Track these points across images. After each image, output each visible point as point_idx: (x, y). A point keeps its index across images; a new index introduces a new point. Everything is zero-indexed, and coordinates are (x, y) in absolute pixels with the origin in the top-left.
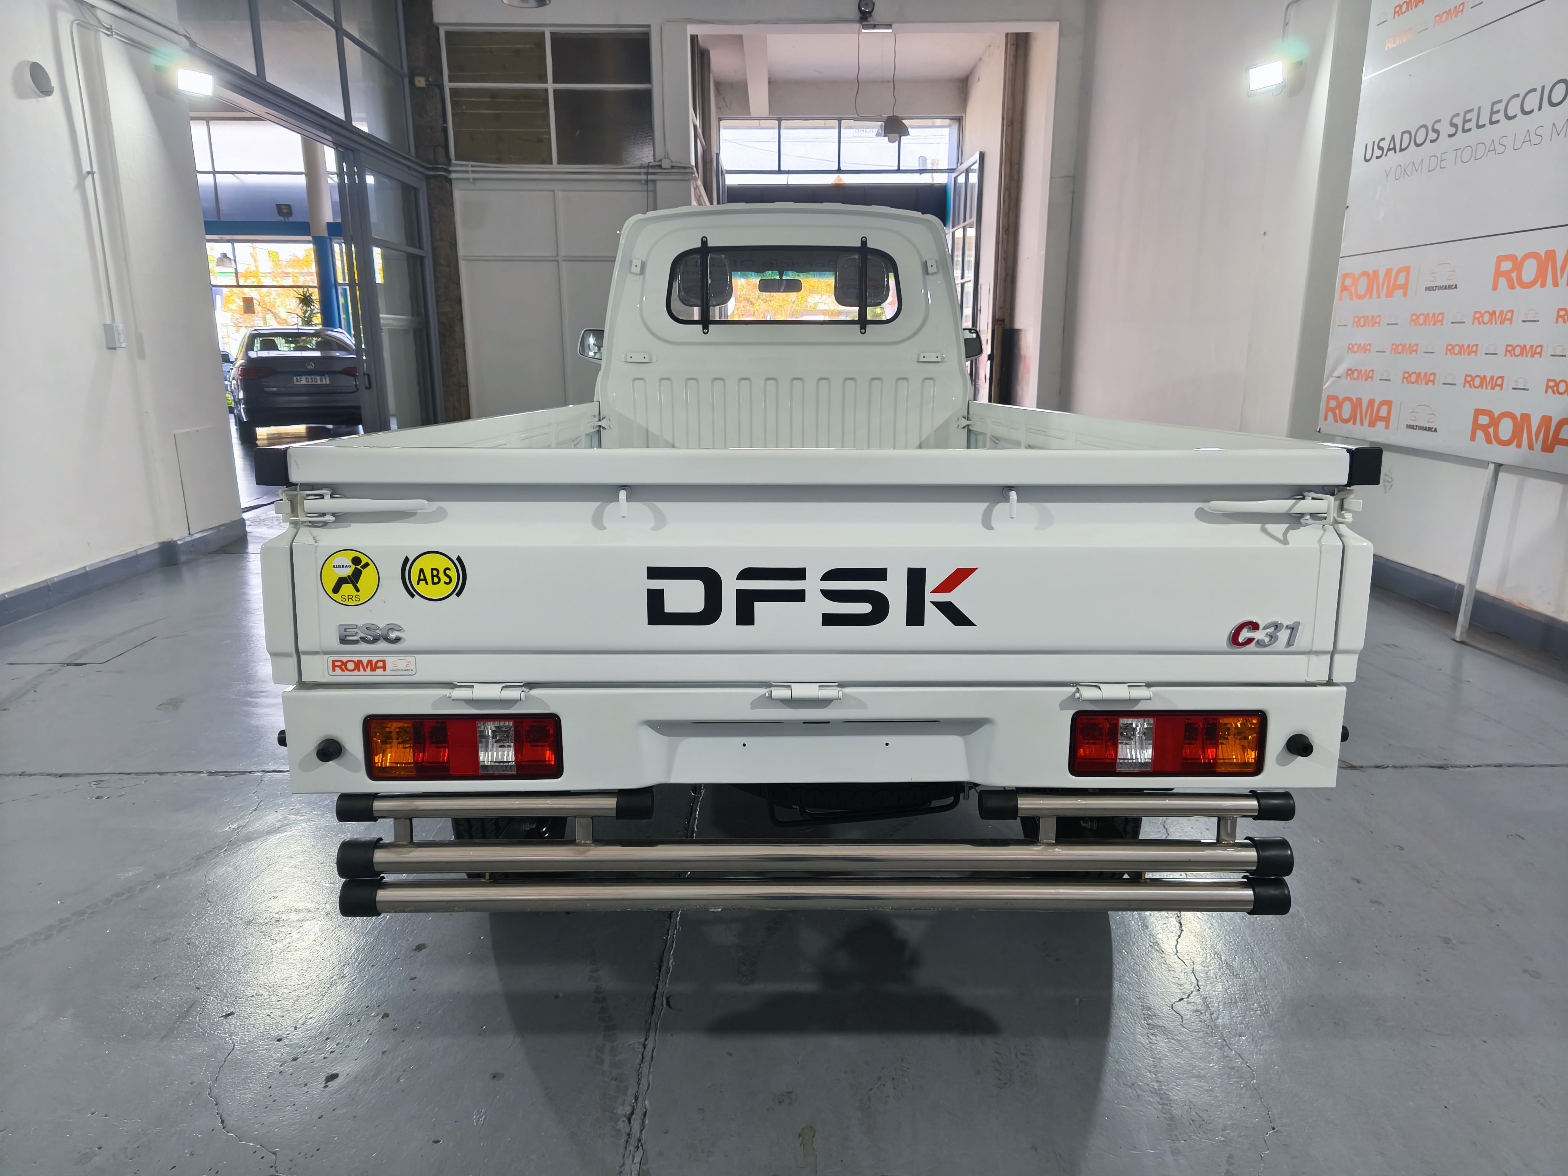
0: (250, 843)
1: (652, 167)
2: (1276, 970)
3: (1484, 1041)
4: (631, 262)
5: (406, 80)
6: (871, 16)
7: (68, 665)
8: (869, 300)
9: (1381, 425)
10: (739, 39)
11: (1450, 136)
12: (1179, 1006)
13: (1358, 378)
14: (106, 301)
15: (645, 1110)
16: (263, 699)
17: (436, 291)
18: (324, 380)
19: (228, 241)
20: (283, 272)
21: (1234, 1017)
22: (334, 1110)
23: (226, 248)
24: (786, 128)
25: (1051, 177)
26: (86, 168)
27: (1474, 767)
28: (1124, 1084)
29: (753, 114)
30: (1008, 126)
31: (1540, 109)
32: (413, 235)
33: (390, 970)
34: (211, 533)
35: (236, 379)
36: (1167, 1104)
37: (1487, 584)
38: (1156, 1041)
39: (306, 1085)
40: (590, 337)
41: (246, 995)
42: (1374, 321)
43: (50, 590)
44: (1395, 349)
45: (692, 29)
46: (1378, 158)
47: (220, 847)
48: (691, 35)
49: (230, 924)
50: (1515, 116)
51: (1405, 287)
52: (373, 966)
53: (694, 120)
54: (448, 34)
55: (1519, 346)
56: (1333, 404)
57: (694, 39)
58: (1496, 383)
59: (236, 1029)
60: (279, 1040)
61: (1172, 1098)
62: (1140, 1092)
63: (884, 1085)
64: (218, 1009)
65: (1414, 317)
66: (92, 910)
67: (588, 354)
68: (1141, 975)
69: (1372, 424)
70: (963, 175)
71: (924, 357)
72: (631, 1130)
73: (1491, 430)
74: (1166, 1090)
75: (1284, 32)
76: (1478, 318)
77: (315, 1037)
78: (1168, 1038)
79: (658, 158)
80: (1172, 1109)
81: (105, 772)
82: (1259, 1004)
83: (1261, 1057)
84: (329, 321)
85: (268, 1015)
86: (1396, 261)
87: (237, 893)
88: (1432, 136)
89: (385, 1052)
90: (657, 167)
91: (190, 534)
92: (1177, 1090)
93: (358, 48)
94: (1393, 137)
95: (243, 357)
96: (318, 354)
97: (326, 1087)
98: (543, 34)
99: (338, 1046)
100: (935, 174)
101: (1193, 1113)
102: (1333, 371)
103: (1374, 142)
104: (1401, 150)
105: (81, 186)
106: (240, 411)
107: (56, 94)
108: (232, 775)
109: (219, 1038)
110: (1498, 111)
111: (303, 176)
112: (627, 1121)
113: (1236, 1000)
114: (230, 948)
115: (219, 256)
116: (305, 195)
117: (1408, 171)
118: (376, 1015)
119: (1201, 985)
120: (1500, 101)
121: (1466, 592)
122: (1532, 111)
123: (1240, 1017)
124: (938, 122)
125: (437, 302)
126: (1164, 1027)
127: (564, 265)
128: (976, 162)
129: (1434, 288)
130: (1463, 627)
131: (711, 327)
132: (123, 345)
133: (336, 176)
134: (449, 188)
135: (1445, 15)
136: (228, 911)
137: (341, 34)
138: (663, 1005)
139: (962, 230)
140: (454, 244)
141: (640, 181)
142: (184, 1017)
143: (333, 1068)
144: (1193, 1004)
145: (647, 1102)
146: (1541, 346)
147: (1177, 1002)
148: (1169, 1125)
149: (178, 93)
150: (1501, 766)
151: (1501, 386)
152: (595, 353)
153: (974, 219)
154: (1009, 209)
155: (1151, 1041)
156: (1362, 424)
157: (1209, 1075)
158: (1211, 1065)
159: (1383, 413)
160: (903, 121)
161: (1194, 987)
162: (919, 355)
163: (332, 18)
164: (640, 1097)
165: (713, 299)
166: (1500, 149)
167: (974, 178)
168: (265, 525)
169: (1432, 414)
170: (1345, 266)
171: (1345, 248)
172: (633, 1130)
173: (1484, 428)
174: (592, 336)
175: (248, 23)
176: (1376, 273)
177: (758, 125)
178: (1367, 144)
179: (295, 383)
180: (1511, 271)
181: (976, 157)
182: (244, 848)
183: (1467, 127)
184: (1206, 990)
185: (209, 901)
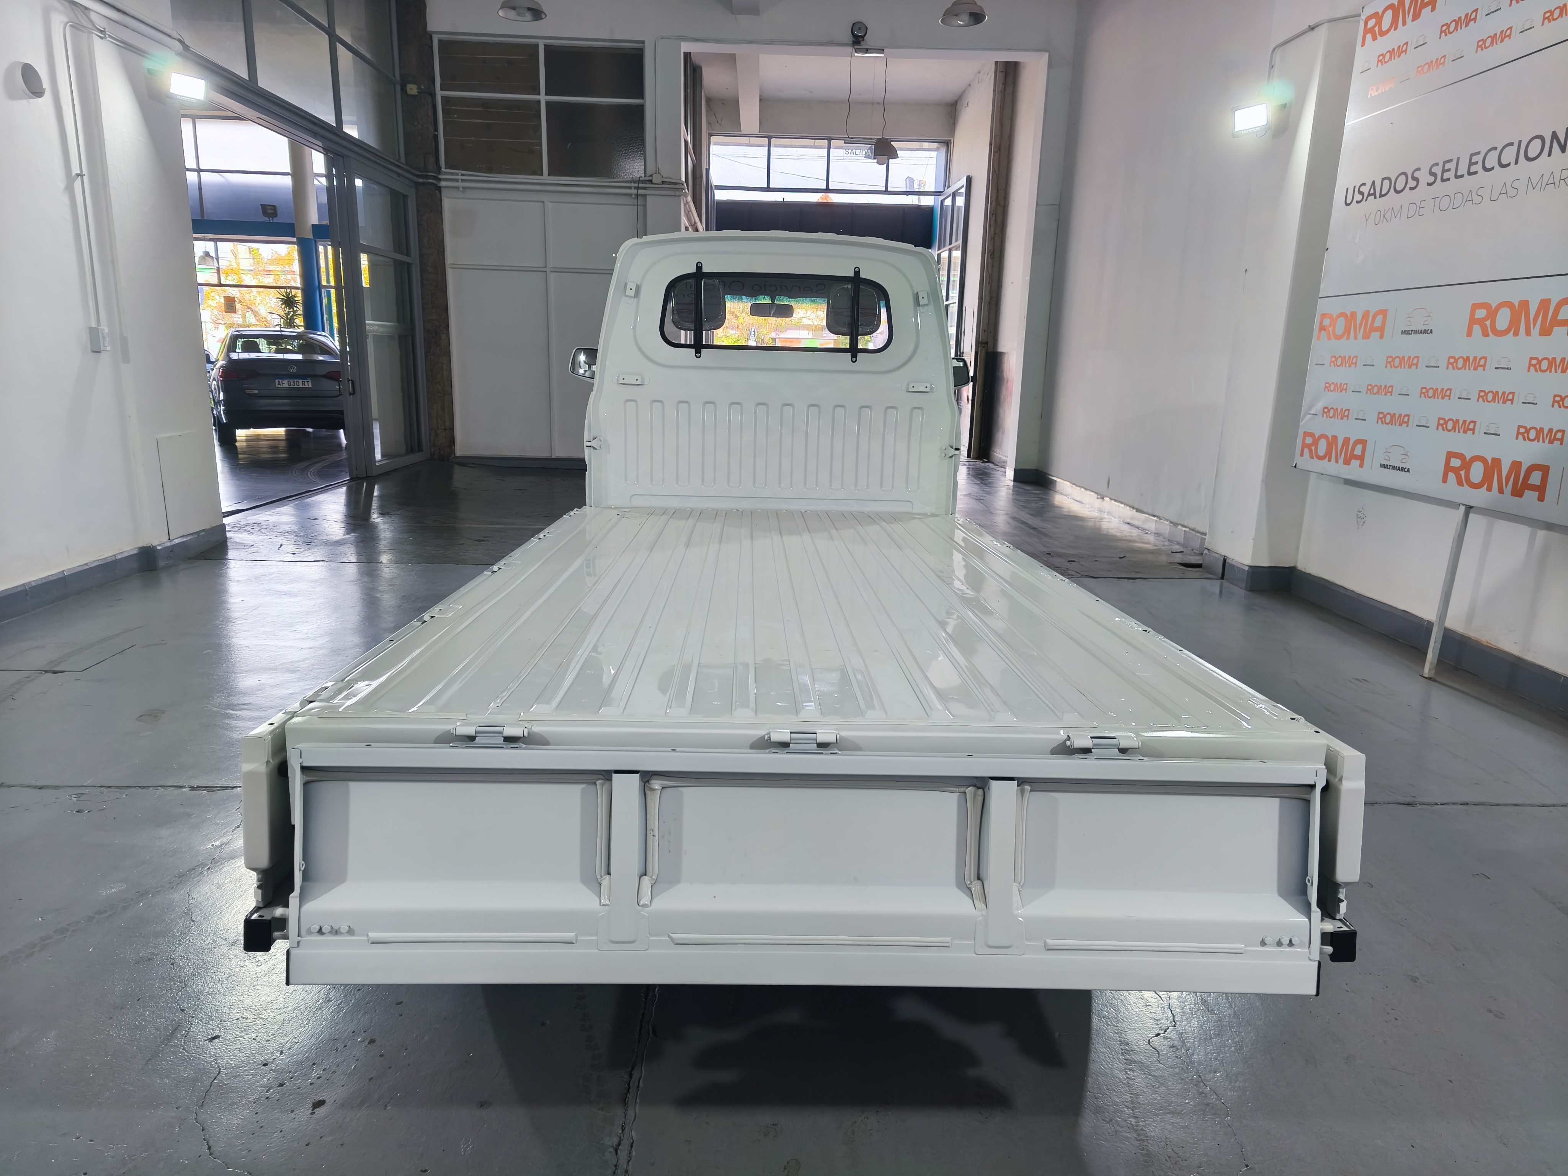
0: (233, 861)
1: (643, 182)
2: (1250, 1006)
3: (1449, 1081)
4: (626, 285)
5: (398, 87)
6: (863, 40)
7: (46, 672)
8: (860, 329)
9: (1355, 463)
10: (732, 58)
11: (1429, 184)
12: (1155, 1041)
13: (1334, 416)
14: (91, 304)
15: (632, 1141)
16: (245, 712)
17: (423, 298)
18: (306, 384)
19: (210, 240)
20: (264, 270)
21: (1208, 1053)
22: (321, 1138)
23: (209, 246)
24: (776, 146)
25: (1037, 205)
26: (76, 170)
27: (1442, 804)
28: (1103, 1120)
29: (743, 131)
30: (995, 152)
31: (1516, 163)
32: (400, 241)
33: (376, 994)
34: (191, 539)
35: (217, 380)
36: (1143, 1141)
37: (1455, 621)
38: (1134, 1076)
39: (292, 1111)
40: (581, 355)
41: (231, 1018)
42: (1350, 362)
43: (27, 594)
44: (1370, 389)
45: (686, 47)
46: (1358, 202)
47: (203, 865)
48: (684, 52)
49: (214, 944)
50: (1493, 168)
51: (1381, 330)
52: (359, 990)
53: (685, 135)
54: (440, 42)
55: (1492, 392)
56: (1309, 440)
57: (687, 55)
58: (1468, 427)
59: (221, 1052)
60: (265, 1065)
61: (1149, 1135)
62: (1118, 1128)
63: (868, 1118)
64: (204, 1031)
65: (1390, 360)
66: (74, 928)
67: (578, 372)
68: (1119, 1010)
69: (1347, 462)
70: (950, 198)
71: (913, 387)
72: (618, 1161)
73: (1462, 473)
74: (1143, 1126)
75: (1269, 76)
76: (1452, 362)
77: (301, 1062)
78: (1144, 1074)
79: (648, 173)
80: (1149, 1145)
81: (85, 784)
82: (1232, 1040)
83: (1235, 1094)
84: (311, 323)
85: (254, 1039)
86: (1372, 304)
87: (221, 913)
88: (1412, 183)
89: (372, 1078)
90: (648, 182)
91: (169, 539)
92: (1154, 1126)
93: (351, 54)
94: (1374, 182)
95: (224, 356)
96: (299, 357)
97: (313, 1113)
98: (537, 45)
99: (325, 1072)
100: (922, 197)
101: (1169, 1150)
102: (1310, 408)
103: (1355, 187)
104: (1381, 196)
105: (69, 188)
106: (220, 412)
107: (48, 96)
108: (214, 791)
109: (204, 1061)
110: (1476, 163)
111: (290, 177)
112: (614, 1152)
113: (1210, 1036)
114: (215, 969)
115: (202, 254)
116: (291, 196)
117: (1388, 216)
118: (363, 1040)
119: (1177, 1021)
120: (1479, 153)
121: (1435, 630)
122: (1509, 165)
123: (1214, 1053)
124: (926, 145)
125: (424, 309)
126: (1141, 1062)
127: (552, 277)
128: (963, 187)
129: (1410, 332)
130: (1431, 664)
131: (704, 351)
132: (108, 349)
133: (324, 178)
134: (438, 195)
135: (1426, 67)
136: (212, 931)
137: (334, 39)
138: (649, 1034)
139: (947, 252)
140: (441, 252)
141: (630, 195)
142: (169, 1040)
143: (319, 1094)
144: (1169, 1040)
145: (633, 1133)
146: (1513, 393)
147: (1153, 1037)
148: (1146, 1161)
149: (171, 97)
150: (1467, 804)
151: (1473, 430)
152: (585, 371)
153: (960, 242)
154: (995, 234)
155: (1129, 1076)
156: (1337, 462)
157: (1184, 1111)
158: (1187, 1101)
159: (1358, 451)
160: (892, 143)
161: (1171, 1023)
162: (908, 385)
163: (326, 24)
164: (627, 1127)
165: (706, 324)
166: (1477, 199)
167: (960, 201)
168: (245, 530)
169: (1406, 455)
170: (1323, 306)
171: (1325, 288)
172: (619, 1161)
173: (1456, 471)
174: (582, 353)
175: (241, 25)
176: (1353, 314)
177: (748, 142)
178: (1347, 189)
179: (277, 386)
180: (1486, 319)
181: (964, 181)
182: (228, 866)
183: (1446, 176)
184: (1182, 1026)
185: (193, 921)
